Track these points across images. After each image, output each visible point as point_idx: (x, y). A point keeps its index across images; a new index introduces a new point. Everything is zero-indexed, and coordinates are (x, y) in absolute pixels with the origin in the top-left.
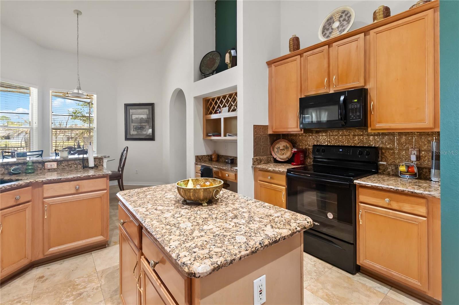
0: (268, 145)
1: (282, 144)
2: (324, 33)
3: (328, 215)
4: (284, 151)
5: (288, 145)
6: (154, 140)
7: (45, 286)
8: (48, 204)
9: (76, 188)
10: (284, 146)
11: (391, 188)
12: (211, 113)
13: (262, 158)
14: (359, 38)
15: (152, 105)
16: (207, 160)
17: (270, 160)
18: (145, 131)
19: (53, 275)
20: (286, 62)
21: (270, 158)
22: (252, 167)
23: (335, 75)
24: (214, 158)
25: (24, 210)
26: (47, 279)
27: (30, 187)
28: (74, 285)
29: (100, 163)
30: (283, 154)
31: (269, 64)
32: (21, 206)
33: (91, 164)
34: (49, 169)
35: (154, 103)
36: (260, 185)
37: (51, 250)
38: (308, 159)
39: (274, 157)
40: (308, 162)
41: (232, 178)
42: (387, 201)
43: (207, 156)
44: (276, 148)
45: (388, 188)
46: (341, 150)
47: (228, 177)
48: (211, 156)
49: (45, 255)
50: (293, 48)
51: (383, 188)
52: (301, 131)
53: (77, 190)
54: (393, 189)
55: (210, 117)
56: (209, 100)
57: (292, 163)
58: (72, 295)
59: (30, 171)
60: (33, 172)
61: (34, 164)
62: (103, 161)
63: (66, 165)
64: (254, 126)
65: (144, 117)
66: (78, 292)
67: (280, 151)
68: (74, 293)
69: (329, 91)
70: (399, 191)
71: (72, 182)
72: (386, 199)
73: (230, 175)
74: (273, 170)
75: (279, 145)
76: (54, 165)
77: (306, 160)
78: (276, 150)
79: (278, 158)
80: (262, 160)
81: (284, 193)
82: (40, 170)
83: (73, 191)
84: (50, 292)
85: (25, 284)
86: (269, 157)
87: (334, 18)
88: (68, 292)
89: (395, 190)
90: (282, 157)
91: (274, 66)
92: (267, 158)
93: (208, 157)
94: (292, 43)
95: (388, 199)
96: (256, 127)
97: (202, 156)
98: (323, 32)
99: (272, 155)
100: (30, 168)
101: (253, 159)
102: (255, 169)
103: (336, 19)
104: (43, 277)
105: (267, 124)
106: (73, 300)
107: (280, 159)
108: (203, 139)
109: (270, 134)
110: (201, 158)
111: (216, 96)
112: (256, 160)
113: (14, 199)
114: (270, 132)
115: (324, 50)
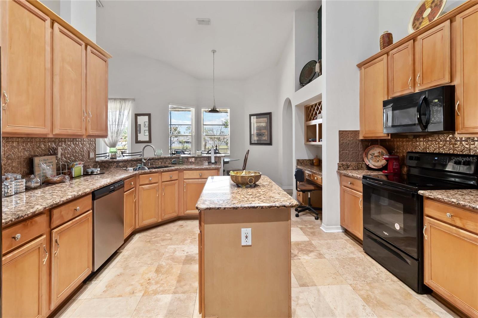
0: (359, 150)
1: (376, 151)
2: (415, 25)
3: (395, 226)
4: (379, 158)
5: (384, 152)
6: (272, 145)
7: (181, 230)
8: (186, 183)
9: (200, 175)
10: (379, 152)
11: (453, 202)
12: (310, 120)
13: (349, 164)
14: (444, 26)
15: (270, 114)
16: (308, 164)
17: (362, 167)
18: (265, 137)
19: (187, 226)
20: (374, 63)
21: (360, 165)
22: (337, 172)
23: (420, 73)
24: (315, 163)
25: (174, 184)
26: (183, 227)
27: (177, 171)
28: (194, 233)
29: (219, 160)
30: (378, 161)
31: (360, 66)
32: (173, 181)
33: (213, 161)
34: (190, 163)
35: (271, 113)
36: (343, 190)
37: (187, 211)
38: (405, 167)
39: (367, 164)
40: (404, 171)
41: (320, 182)
42: (448, 216)
43: (308, 160)
44: (370, 154)
45: (449, 201)
46: (436, 158)
47: (317, 180)
48: (313, 160)
49: (185, 214)
50: (383, 46)
51: (445, 200)
52: (388, 136)
53: (201, 176)
54: (455, 203)
55: (309, 124)
56: (309, 107)
57: (383, 171)
58: (192, 238)
59: (181, 163)
60: (182, 164)
61: (183, 159)
62: (221, 159)
63: (199, 161)
64: (340, 131)
65: (263, 124)
66: (195, 237)
67: (374, 157)
68: (193, 237)
69: (414, 91)
70: (460, 205)
71: (198, 171)
72: (447, 214)
73: (318, 178)
74: (353, 176)
75: (374, 151)
76: (193, 160)
77: (403, 169)
78: (370, 156)
79: (372, 165)
80: (349, 166)
81: (361, 199)
82: (186, 162)
83: (198, 177)
84: (183, 233)
85: (174, 226)
86: (360, 163)
87: (426, 5)
88: (190, 236)
89: (457, 204)
90: (377, 164)
91: (364, 68)
92: (357, 164)
93: (310, 161)
94: (382, 41)
95: (449, 214)
96: (342, 134)
97: (303, 160)
98: (414, 23)
99: (364, 162)
100: (181, 160)
101: (338, 164)
102: (340, 175)
103: (428, 5)
104: (182, 226)
105: (358, 128)
106: (191, 240)
107: (373, 166)
108: (305, 144)
109: (361, 140)
110: (302, 162)
111: (313, 103)
112: (341, 166)
113: (169, 177)
114: (361, 138)
115: (408, 45)
